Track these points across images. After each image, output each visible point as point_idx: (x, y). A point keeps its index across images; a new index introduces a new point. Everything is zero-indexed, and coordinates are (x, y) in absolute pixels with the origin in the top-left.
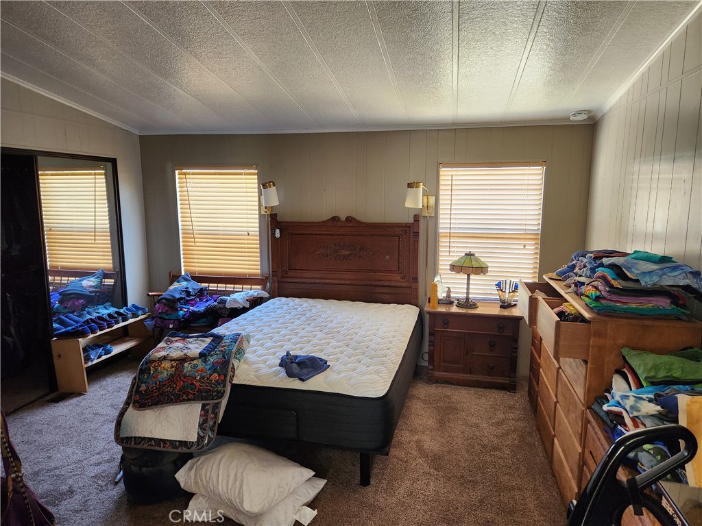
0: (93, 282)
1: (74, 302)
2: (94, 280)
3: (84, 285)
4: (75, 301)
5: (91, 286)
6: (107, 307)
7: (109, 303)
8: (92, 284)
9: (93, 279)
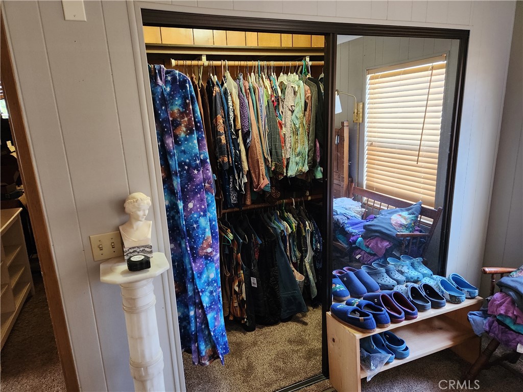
0: (405, 219)
1: (377, 244)
2: (407, 216)
3: (393, 222)
4: (379, 242)
5: (401, 225)
6: (416, 264)
7: (420, 259)
8: (404, 222)
9: (405, 214)
